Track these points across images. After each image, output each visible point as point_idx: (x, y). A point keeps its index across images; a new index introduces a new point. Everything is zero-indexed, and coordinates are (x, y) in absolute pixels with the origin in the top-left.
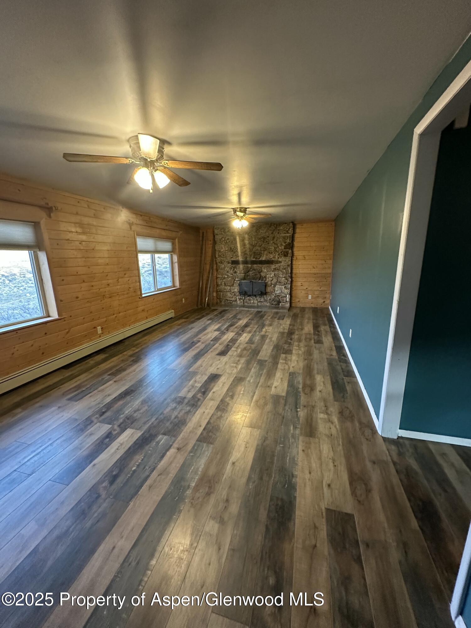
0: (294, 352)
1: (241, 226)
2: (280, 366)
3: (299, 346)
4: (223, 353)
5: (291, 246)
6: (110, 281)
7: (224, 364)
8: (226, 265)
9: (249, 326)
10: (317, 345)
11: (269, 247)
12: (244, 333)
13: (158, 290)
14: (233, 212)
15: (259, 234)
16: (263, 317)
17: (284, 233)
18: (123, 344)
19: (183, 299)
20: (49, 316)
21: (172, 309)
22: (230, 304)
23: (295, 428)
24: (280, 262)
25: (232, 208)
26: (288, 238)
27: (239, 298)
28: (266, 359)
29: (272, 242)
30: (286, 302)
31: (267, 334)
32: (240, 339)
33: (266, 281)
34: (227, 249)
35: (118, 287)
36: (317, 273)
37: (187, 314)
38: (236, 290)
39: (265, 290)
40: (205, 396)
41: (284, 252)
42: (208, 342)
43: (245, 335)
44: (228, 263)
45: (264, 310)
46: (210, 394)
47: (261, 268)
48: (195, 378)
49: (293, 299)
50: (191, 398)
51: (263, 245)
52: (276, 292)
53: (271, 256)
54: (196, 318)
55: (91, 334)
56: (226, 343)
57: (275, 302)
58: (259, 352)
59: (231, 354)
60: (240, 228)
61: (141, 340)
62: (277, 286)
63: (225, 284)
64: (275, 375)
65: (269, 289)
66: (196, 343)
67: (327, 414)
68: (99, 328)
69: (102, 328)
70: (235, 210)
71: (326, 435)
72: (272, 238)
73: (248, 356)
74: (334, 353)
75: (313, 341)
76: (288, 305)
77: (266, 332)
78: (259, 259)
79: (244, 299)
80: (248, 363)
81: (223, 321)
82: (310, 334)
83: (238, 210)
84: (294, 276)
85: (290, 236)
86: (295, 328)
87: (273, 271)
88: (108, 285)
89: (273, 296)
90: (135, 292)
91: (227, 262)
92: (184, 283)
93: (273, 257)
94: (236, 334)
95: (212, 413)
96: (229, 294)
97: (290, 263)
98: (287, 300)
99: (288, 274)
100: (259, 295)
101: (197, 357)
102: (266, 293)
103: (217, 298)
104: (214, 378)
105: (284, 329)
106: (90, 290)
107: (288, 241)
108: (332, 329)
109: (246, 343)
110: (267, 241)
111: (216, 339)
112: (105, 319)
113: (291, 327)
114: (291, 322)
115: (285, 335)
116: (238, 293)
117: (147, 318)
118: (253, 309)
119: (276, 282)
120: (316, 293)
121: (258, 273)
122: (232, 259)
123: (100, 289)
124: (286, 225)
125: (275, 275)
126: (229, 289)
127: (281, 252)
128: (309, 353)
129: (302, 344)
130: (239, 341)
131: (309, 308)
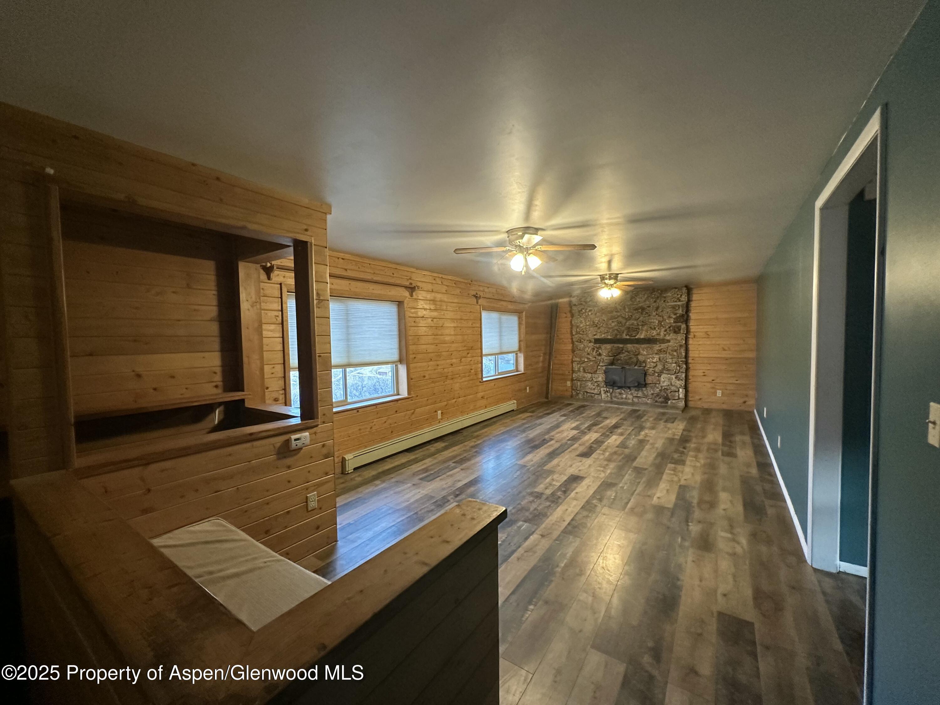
0: (688, 463)
1: (611, 296)
2: (665, 477)
3: (696, 457)
4: (586, 454)
5: (685, 318)
6: (454, 361)
7: (587, 466)
8: (585, 344)
9: (620, 427)
10: (727, 459)
11: (650, 320)
12: (613, 435)
13: (499, 374)
14: (600, 279)
15: (635, 303)
16: (642, 418)
17: (674, 302)
18: (460, 434)
19: (528, 388)
20: (398, 395)
21: (514, 400)
22: (591, 398)
23: (683, 539)
24: (669, 341)
25: (598, 275)
26: (681, 308)
27: (604, 390)
28: (645, 467)
29: (654, 314)
30: (679, 399)
31: (647, 439)
32: (608, 441)
33: (646, 368)
34: (587, 324)
35: (461, 368)
36: (731, 358)
37: (532, 408)
38: (600, 379)
39: (645, 380)
40: (566, 495)
41: (674, 327)
42: (564, 441)
43: (614, 437)
44: (590, 342)
45: (642, 408)
46: (573, 495)
47: (639, 349)
48: (552, 477)
49: (690, 395)
50: (550, 495)
51: (642, 318)
52: (662, 384)
53: (654, 333)
54: (545, 412)
55: (431, 419)
56: (587, 444)
57: (660, 398)
58: (636, 458)
59: (596, 457)
60: (609, 299)
61: (481, 432)
62: (663, 376)
63: (584, 369)
64: (658, 485)
65: (649, 379)
66: (548, 442)
67: (732, 533)
68: (439, 412)
69: (442, 413)
70: (603, 277)
71: (728, 553)
72: (655, 309)
73: (620, 461)
74: (754, 471)
75: (720, 453)
76: (682, 404)
77: (646, 435)
78: (635, 336)
79: (612, 392)
80: (620, 468)
81: (581, 419)
82: (715, 444)
83: (607, 277)
84: (690, 361)
85: (683, 304)
86: (692, 434)
87: (656, 354)
88: (452, 365)
89: (658, 390)
90: (476, 374)
91: (588, 341)
92: (530, 367)
93: (657, 334)
94: (601, 435)
95: (576, 512)
96: (589, 384)
97: (684, 342)
98: (681, 396)
99: (681, 358)
100: (635, 387)
101: (552, 455)
102: (645, 385)
103: (573, 389)
104: (575, 479)
105: (674, 435)
106: (435, 370)
107: (680, 312)
108: (756, 441)
109: (617, 447)
110: (647, 313)
111: (574, 439)
112: (445, 403)
113: (685, 433)
114: (685, 426)
115: (676, 442)
116: (603, 384)
117: (486, 407)
118: (626, 407)
119: (662, 369)
120: (729, 388)
121: (633, 356)
122: (596, 337)
123: (444, 369)
124: (677, 290)
125: (660, 359)
126: (589, 377)
127: (670, 327)
128: (711, 467)
129: (701, 455)
130: (606, 443)
131: (718, 410)
